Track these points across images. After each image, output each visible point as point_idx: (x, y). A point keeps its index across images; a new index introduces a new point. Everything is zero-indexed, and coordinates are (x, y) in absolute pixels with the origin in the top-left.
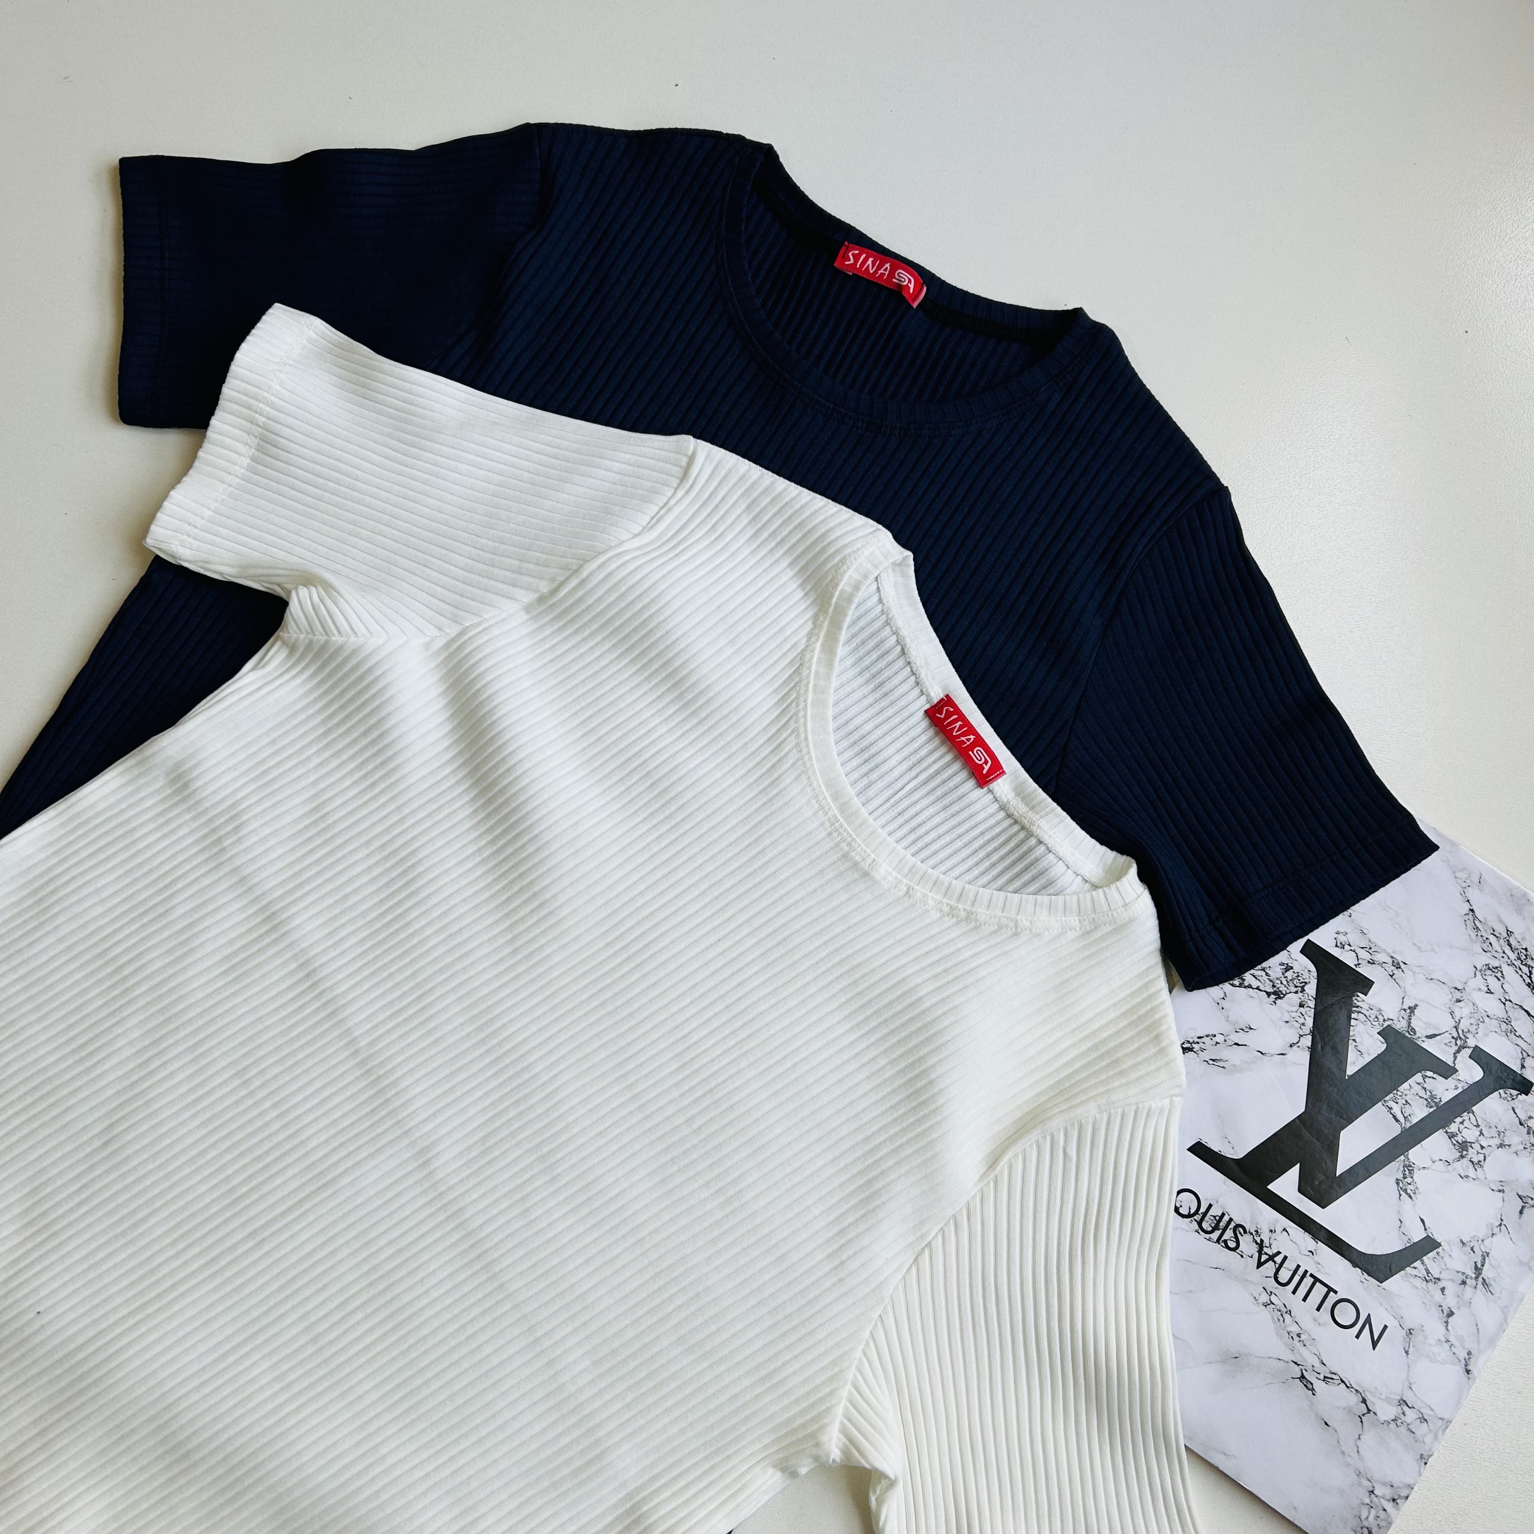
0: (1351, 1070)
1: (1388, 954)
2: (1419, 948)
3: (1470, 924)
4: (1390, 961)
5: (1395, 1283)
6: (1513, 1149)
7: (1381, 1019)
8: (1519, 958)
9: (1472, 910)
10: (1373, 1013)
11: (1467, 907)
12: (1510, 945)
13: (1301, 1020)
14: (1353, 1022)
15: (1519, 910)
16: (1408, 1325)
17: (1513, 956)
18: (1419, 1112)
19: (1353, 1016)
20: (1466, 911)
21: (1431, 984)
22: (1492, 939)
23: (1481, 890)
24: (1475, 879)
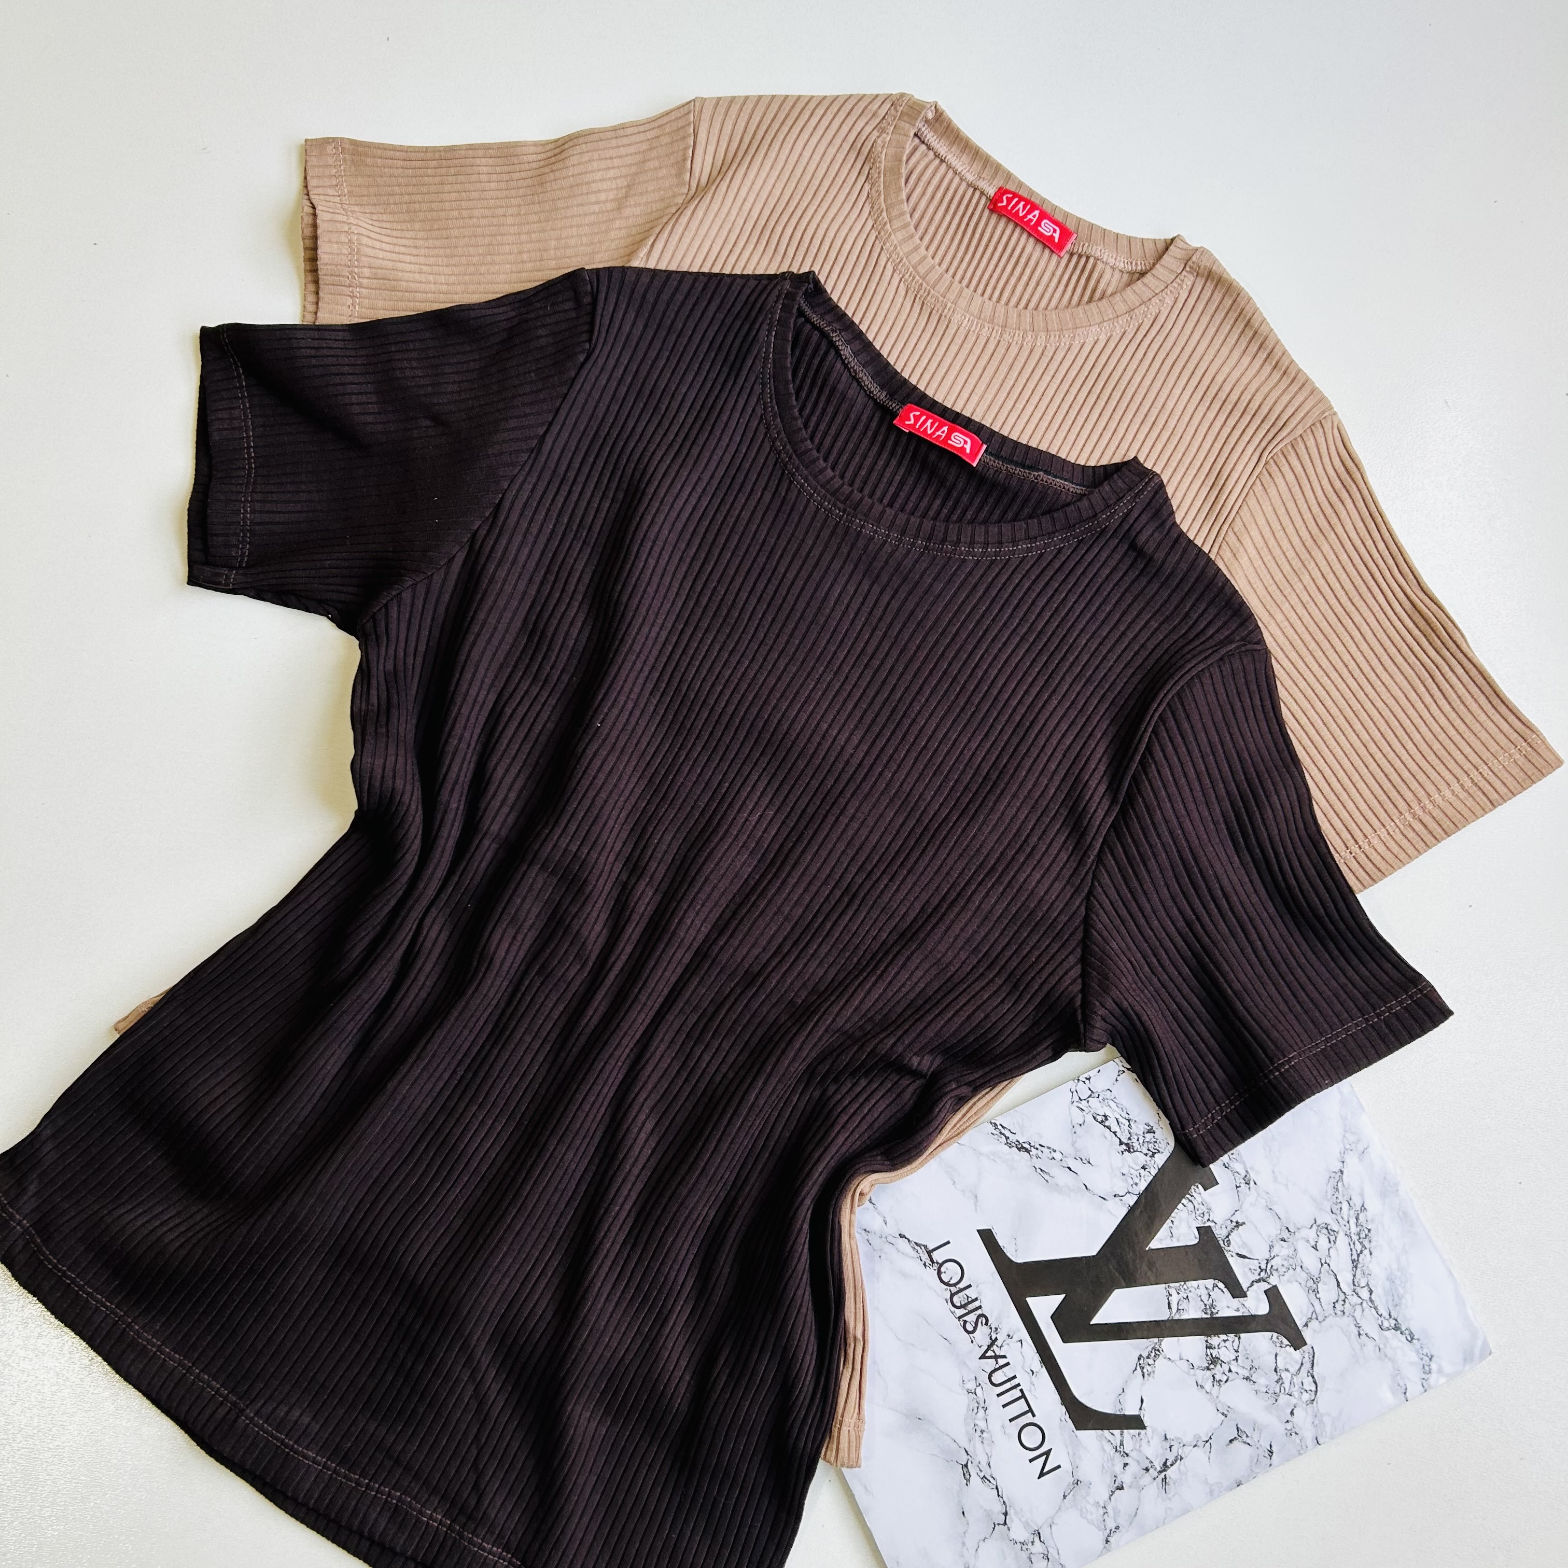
0: (1154, 1244)
1: (1245, 1167)
2: (1276, 1178)
3: (1333, 1182)
4: (1243, 1174)
5: (1089, 1436)
6: (1256, 1387)
7: (1206, 1217)
8: (1359, 1234)
9: (1342, 1172)
10: (1203, 1208)
11: (1339, 1166)
12: (1357, 1219)
13: (1137, 1180)
14: (1180, 1206)
15: (1383, 1195)
16: (1080, 1475)
17: (1354, 1229)
18: (1193, 1312)
19: (1184, 1201)
20: (1337, 1170)
21: (1269, 1213)
22: (1345, 1206)
23: (1360, 1160)
24: (1361, 1148)
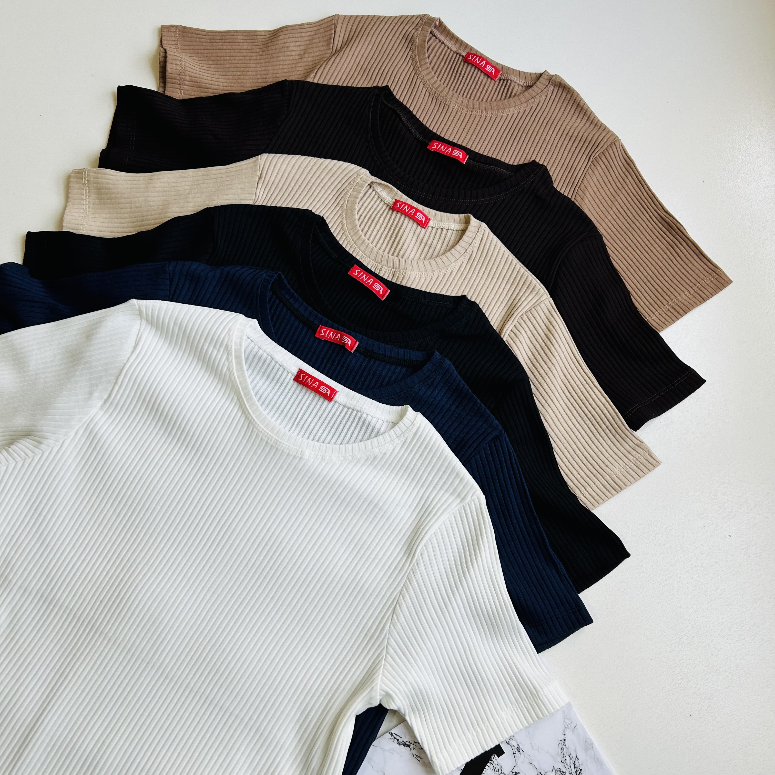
1: (517, 743)
2: (532, 747)
3: (561, 746)
4: (516, 746)
7: (500, 772)
8: (576, 772)
9: (565, 740)
10: (498, 767)
11: (563, 737)
12: (574, 764)
14: (487, 767)
15: (586, 750)
17: (574, 770)
19: (488, 764)
20: (562, 739)
21: (531, 766)
22: (568, 758)
23: (573, 732)
24: (573, 726)
